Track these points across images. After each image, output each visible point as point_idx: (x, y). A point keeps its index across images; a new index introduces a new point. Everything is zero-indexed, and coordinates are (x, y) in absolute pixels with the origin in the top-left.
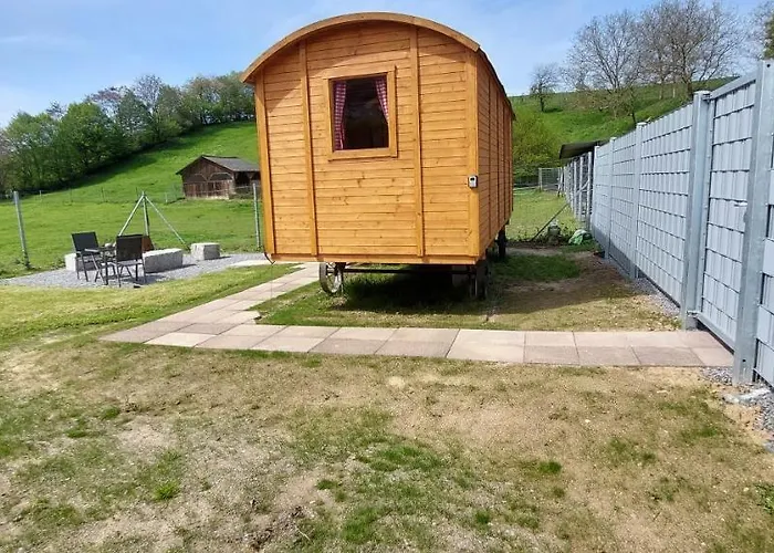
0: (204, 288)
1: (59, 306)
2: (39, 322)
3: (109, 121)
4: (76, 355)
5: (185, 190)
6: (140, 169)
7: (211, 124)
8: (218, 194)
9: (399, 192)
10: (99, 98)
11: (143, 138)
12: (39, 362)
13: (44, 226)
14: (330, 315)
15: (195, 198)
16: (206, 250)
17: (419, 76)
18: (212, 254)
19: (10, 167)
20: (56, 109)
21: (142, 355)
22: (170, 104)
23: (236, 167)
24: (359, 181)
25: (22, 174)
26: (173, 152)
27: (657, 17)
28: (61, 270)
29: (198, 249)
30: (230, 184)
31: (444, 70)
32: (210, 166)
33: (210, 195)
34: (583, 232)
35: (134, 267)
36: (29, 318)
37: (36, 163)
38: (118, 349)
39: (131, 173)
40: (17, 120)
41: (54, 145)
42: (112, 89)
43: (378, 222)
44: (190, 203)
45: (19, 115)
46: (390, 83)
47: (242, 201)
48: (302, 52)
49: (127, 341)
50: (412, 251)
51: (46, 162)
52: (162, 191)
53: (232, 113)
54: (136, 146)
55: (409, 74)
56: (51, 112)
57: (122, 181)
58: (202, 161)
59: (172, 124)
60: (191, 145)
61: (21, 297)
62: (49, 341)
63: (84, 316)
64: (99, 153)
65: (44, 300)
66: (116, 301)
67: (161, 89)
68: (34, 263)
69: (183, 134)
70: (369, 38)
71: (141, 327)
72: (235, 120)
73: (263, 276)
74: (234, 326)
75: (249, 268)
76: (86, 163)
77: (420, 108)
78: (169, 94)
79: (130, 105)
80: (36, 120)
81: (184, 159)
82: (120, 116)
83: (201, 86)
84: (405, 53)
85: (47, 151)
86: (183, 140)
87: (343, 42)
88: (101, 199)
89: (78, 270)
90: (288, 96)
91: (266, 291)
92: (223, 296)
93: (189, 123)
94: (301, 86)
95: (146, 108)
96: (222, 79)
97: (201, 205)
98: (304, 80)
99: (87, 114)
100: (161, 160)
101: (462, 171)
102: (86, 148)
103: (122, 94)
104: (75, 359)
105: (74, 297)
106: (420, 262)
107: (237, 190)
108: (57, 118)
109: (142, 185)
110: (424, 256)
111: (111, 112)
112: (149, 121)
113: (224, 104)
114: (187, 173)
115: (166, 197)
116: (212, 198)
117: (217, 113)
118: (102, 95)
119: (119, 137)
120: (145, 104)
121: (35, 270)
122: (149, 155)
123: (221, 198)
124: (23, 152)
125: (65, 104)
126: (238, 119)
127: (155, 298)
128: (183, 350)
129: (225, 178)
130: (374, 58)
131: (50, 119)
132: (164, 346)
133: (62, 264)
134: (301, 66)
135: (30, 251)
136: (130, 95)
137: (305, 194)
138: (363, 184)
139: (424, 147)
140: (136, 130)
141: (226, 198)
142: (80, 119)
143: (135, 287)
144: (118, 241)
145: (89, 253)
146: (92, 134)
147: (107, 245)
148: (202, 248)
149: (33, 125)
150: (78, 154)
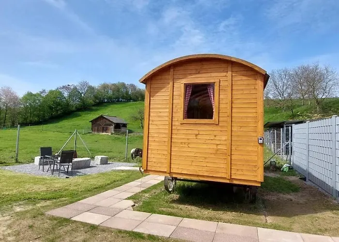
0: (101, 182)
1: (27, 186)
2: (15, 195)
3: (65, 98)
4: (31, 224)
5: (92, 129)
6: (74, 119)
7: (107, 102)
8: (106, 132)
9: (218, 142)
10: (63, 88)
11: (78, 106)
12: (10, 227)
13: (28, 140)
14: (174, 208)
15: (96, 133)
16: (102, 159)
17: (232, 85)
18: (104, 162)
19: (19, 113)
20: (44, 91)
21: (69, 228)
22: (91, 93)
23: (115, 121)
24: (196, 135)
25: (24, 117)
26: (89, 112)
27: (300, 72)
28: (31, 164)
29: (98, 158)
30: (112, 127)
31: (245, 82)
32: (104, 120)
33: (103, 132)
34: (288, 165)
35: (67, 166)
36: (10, 193)
37: (31, 113)
38: (55, 222)
39: (70, 121)
40: (27, 95)
41: (40, 106)
42: (68, 85)
43: (205, 158)
44: (94, 134)
45: (28, 93)
46: (216, 88)
47: (116, 136)
48: (172, 70)
49: (61, 216)
50: (223, 175)
51: (35, 112)
52: (82, 129)
53: (116, 98)
54: (74, 109)
55: (226, 83)
56: (42, 93)
57: (66, 123)
58: (101, 117)
59: (90, 101)
60: (97, 110)
61: (10, 178)
62: (18, 209)
63: (39, 194)
64: (57, 111)
65: (20, 181)
66: (57, 185)
67: (88, 87)
68: (20, 160)
69: (94, 105)
70: (206, 66)
71: (69, 206)
72: (117, 101)
73: (130, 177)
74: (121, 210)
75: (123, 171)
76: (52, 114)
77: (232, 100)
78: (91, 88)
79: (74, 92)
80: (35, 95)
81: (94, 116)
82: (70, 96)
83: (105, 87)
84: (225, 74)
85: (37, 108)
86: (94, 108)
87: (193, 67)
88: (55, 130)
89: (40, 164)
90: (163, 90)
91: (135, 187)
92: (112, 188)
93: (97, 101)
94: (170, 86)
95: (81, 94)
96: (113, 85)
97: (98, 136)
98: (171, 83)
99: (56, 94)
100: (83, 115)
101: (254, 134)
102: (53, 108)
103: (72, 87)
104: (31, 227)
105: (36, 181)
106: (228, 182)
107: (115, 131)
108: (44, 95)
109: (73, 125)
110: (231, 179)
111: (66, 94)
112: (81, 99)
113: (113, 94)
114: (94, 122)
115: (83, 131)
116: (103, 134)
117: (110, 98)
118: (64, 87)
119: (68, 105)
120: (81, 92)
121: (19, 163)
122: (80, 113)
123: (107, 134)
124: (26, 108)
125: (48, 90)
126: (118, 101)
127: (76, 186)
128: (93, 227)
129: (110, 125)
130: (209, 75)
131: (40, 95)
132: (82, 222)
133: (33, 160)
134: (170, 77)
135: (20, 152)
136: (75, 88)
137: (166, 140)
138: (199, 137)
139: (233, 120)
140: (75, 103)
141: (110, 134)
142: (53, 96)
143: (67, 178)
144: (62, 153)
145: (47, 158)
146: (57, 102)
147: (56, 154)
148: (100, 159)
149: (33, 97)
150: (49, 110)
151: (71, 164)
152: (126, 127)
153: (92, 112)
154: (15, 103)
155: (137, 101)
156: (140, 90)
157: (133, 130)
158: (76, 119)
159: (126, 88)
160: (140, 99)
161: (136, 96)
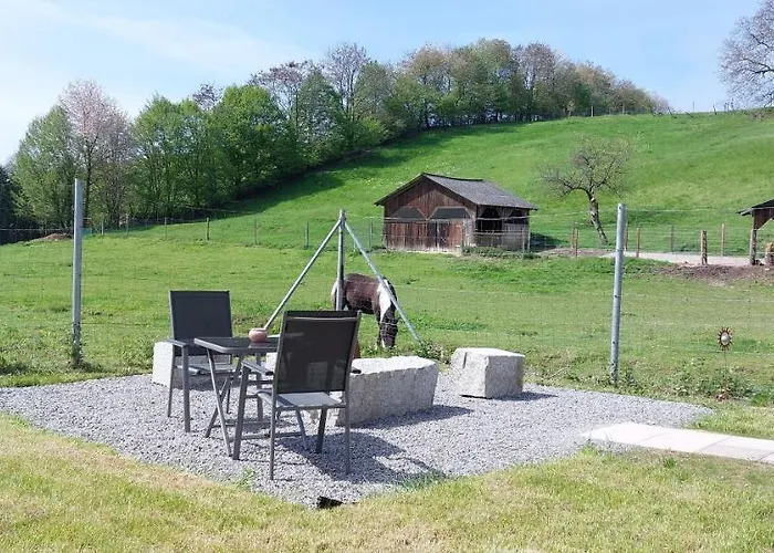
3: (281, 116)
5: (387, 233)
7: (435, 128)
8: (443, 245)
10: (270, 79)
11: (328, 146)
15: (401, 249)
16: (493, 367)
18: (506, 385)
19: (130, 179)
20: (207, 93)
22: (376, 92)
23: (480, 197)
25: (146, 191)
29: (472, 362)
30: (466, 226)
32: (435, 194)
33: (429, 245)
37: (168, 176)
40: (152, 109)
42: (291, 65)
44: (392, 256)
45: (155, 102)
51: (182, 175)
53: (471, 111)
54: (314, 158)
56: (200, 98)
57: (290, 213)
58: (424, 184)
59: (374, 124)
64: (258, 165)
67: (363, 69)
69: (386, 143)
72: (476, 122)
76: (238, 182)
78: (375, 73)
79: (316, 93)
80: (177, 109)
82: (298, 107)
83: (428, 65)
85: (187, 157)
86: (389, 152)
88: (251, 239)
89: (175, 383)
93: (399, 123)
95: (337, 98)
96: (464, 53)
97: (411, 262)
99: (249, 102)
100: (350, 182)
102: (242, 157)
103: (305, 73)
107: (478, 241)
108: (207, 107)
109: (314, 220)
111: (284, 101)
112: (339, 120)
113: (461, 93)
114: (392, 203)
116: (432, 251)
117: (447, 110)
118: (275, 74)
119: (292, 140)
120: (337, 90)
122: (338, 173)
123: (448, 251)
124: (153, 158)
126: (481, 121)
129: (462, 215)
131: (197, 109)
136: (316, 75)
140: (318, 136)
141: (457, 253)
142: (239, 110)
143: (325, 503)
144: (287, 327)
145: (202, 351)
146: (253, 134)
147: (253, 332)
148: (483, 365)
149: (172, 115)
150: (229, 166)
151: (336, 396)
152: (525, 222)
153: (382, 171)
154: (114, 141)
155: (558, 117)
156: (571, 67)
157: (553, 234)
158: (321, 195)
159: (511, 64)
160: (571, 106)
161: (556, 96)
